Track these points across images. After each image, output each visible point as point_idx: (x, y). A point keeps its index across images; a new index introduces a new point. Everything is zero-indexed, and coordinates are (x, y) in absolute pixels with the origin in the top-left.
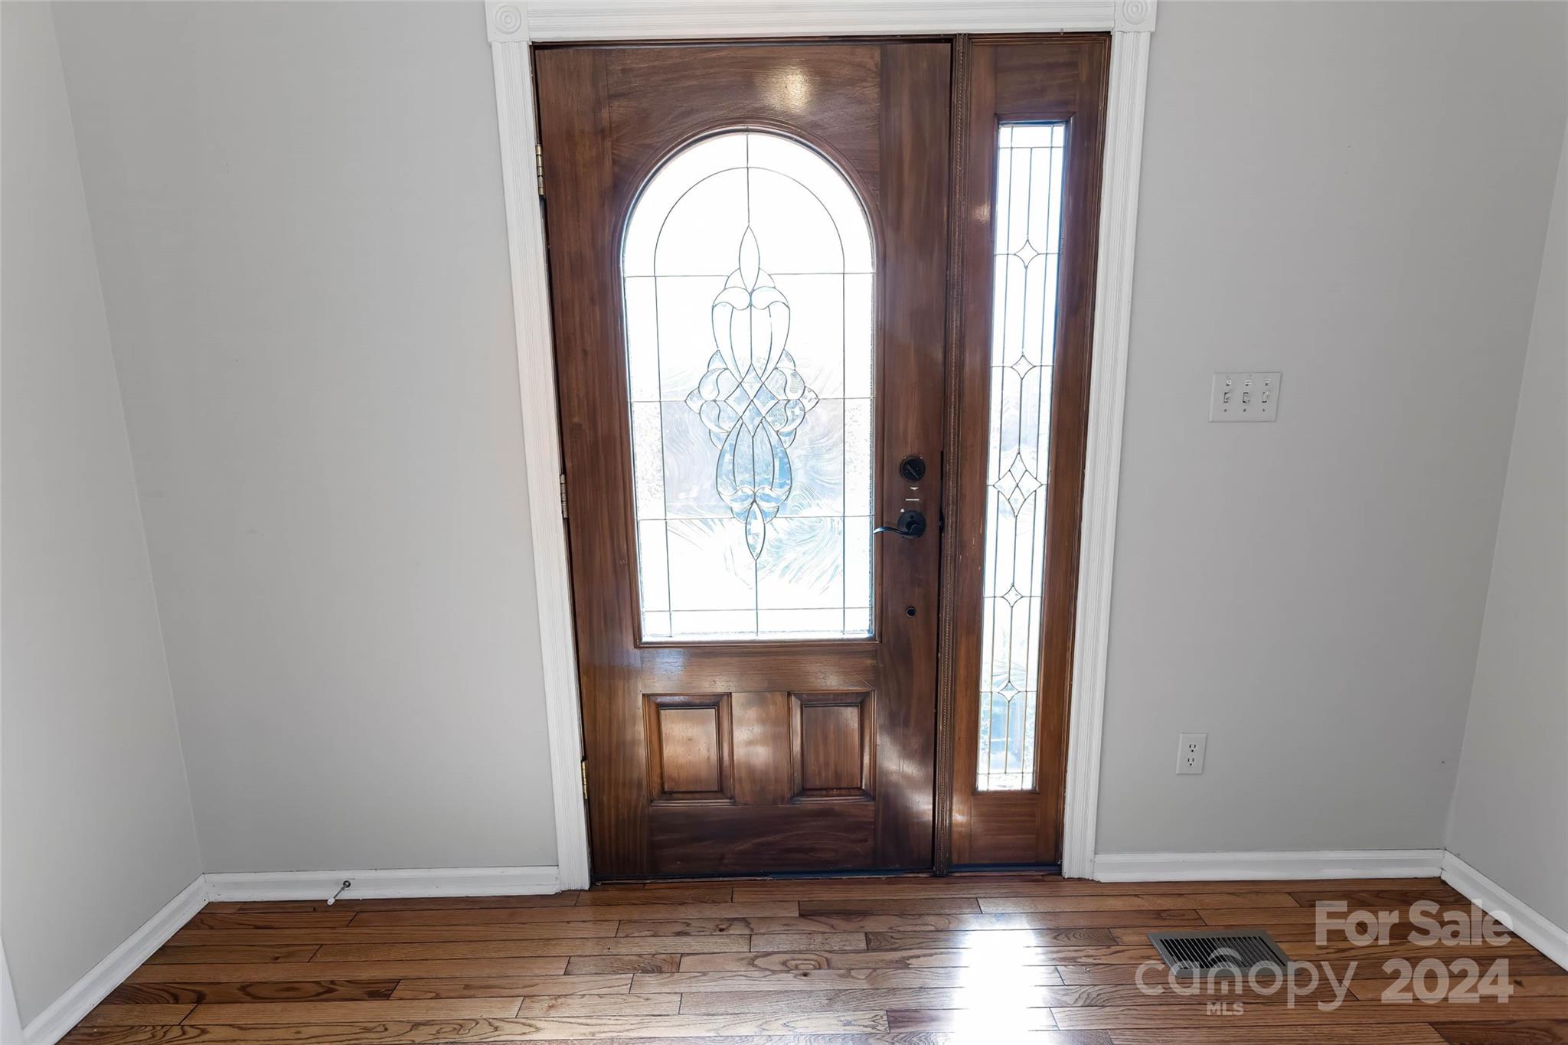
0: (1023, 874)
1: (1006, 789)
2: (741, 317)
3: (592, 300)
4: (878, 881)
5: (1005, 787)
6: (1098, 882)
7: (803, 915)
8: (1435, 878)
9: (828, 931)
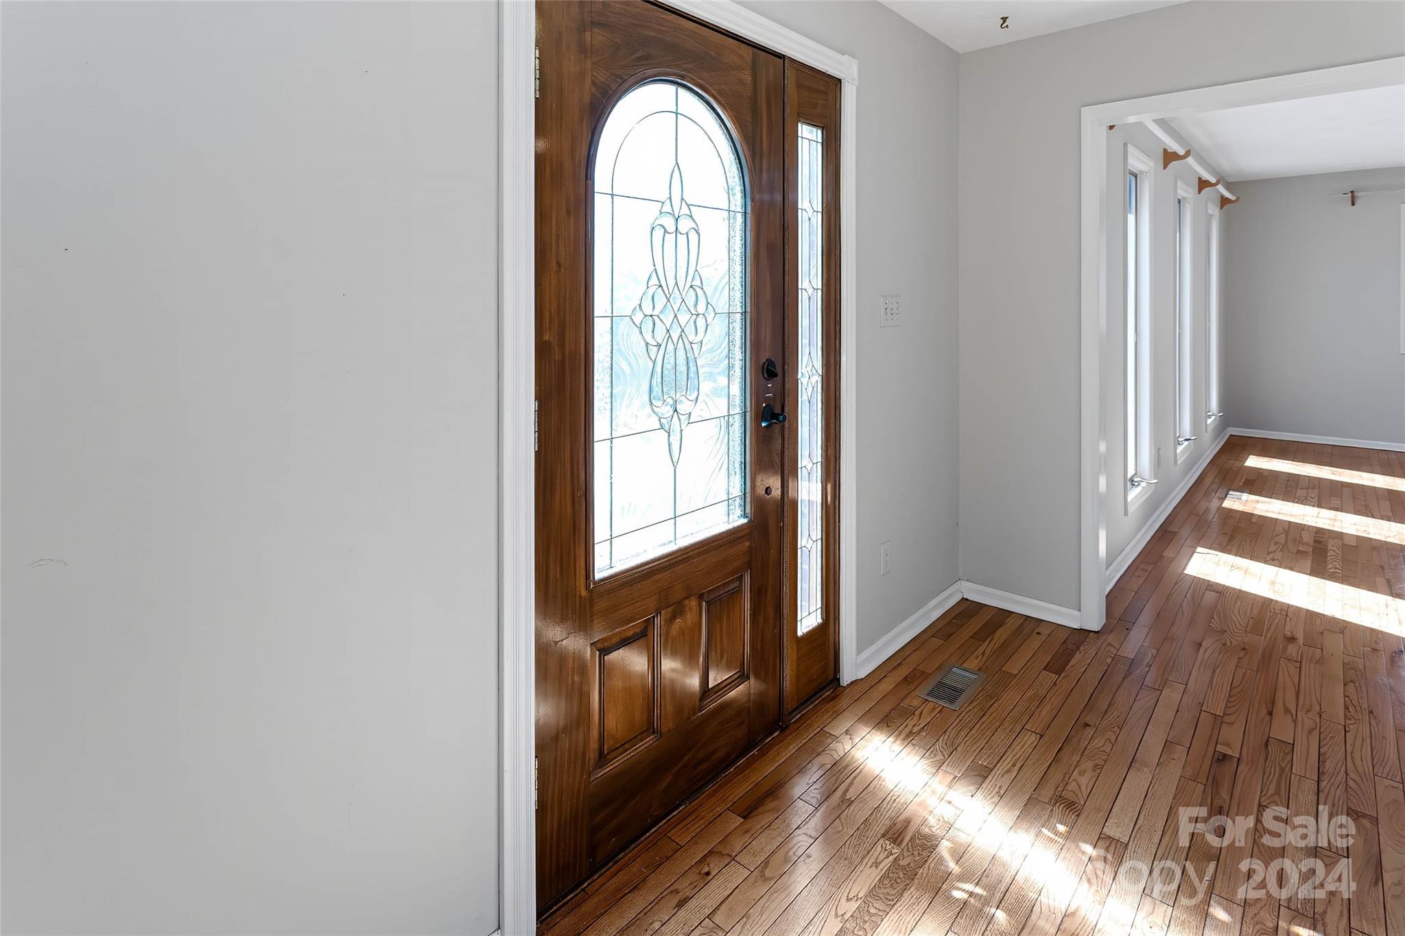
0: (824, 696)
1: (811, 628)
2: (670, 239)
3: (568, 213)
4: (755, 759)
5: (809, 626)
6: (861, 679)
7: (747, 814)
8: (961, 600)
9: (772, 818)
